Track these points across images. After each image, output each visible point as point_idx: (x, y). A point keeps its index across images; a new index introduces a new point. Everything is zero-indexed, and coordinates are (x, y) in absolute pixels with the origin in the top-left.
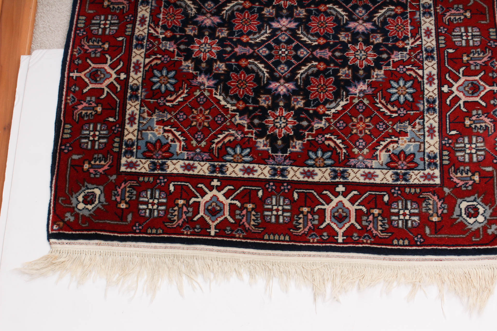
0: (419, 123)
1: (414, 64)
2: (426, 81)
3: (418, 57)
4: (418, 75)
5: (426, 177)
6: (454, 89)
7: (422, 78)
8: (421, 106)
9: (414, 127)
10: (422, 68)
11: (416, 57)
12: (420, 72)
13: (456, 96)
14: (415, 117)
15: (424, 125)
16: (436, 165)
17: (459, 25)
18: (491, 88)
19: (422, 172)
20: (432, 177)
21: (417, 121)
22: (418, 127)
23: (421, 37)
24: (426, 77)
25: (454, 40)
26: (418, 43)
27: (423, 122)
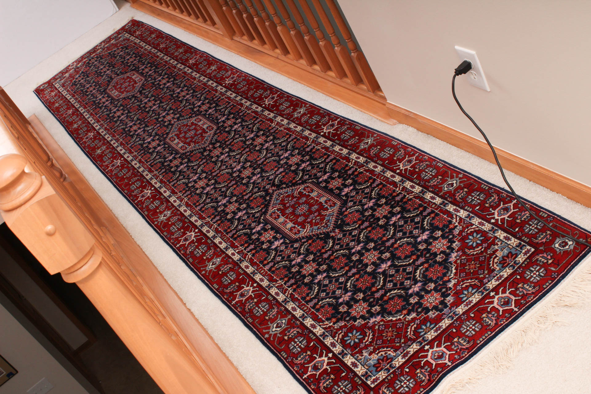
0: (498, 241)
1: (467, 227)
2: (480, 226)
3: (466, 222)
4: (475, 228)
5: (525, 254)
6: (496, 218)
7: (478, 227)
8: (490, 235)
9: (497, 244)
10: (472, 225)
11: (464, 223)
12: (474, 226)
13: (501, 219)
14: (494, 241)
15: (501, 240)
16: (524, 245)
17: (467, 197)
18: (513, 203)
19: (522, 254)
20: (528, 251)
21: (496, 241)
22: (499, 243)
23: (456, 216)
24: (478, 226)
25: (473, 203)
26: (458, 219)
27: (499, 239)
